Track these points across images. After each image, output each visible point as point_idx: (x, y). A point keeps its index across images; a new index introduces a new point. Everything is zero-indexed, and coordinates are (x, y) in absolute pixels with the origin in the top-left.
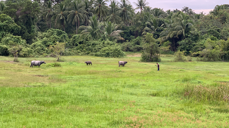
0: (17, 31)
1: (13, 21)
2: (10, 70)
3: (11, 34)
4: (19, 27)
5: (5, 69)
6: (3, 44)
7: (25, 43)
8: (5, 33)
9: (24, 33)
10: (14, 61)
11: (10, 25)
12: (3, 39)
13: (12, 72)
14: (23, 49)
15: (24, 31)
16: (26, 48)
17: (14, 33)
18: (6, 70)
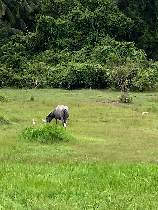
0: (125, 29)
1: (115, 7)
2: (115, 121)
3: (111, 37)
4: (130, 20)
5: (104, 120)
6: (95, 61)
7: (143, 58)
8: (99, 36)
9: (140, 34)
10: (121, 101)
11: (109, 16)
12: (93, 50)
13: (119, 127)
14: (139, 73)
15: (140, 30)
16: (145, 69)
17: (118, 36)
18: (106, 121)
